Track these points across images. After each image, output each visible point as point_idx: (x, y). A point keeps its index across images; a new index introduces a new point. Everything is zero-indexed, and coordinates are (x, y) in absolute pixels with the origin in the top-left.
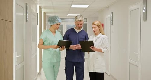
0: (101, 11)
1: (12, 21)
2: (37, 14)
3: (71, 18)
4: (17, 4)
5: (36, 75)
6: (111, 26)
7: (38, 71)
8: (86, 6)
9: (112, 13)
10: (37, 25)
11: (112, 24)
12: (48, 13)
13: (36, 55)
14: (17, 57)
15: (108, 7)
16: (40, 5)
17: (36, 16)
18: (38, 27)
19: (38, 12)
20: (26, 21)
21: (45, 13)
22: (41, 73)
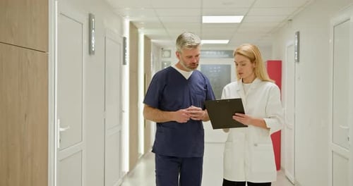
0: (277, 31)
1: (45, 52)
2: (125, 39)
3: (210, 49)
4: (61, 14)
5: (119, 177)
6: (297, 64)
7: (126, 168)
8: (237, 19)
9: (298, 34)
10: (124, 63)
11: (298, 61)
12: (155, 38)
13: (120, 132)
14: (60, 132)
15: (291, 20)
16: (133, 20)
17: (122, 43)
18: (127, 68)
19: (127, 34)
20: (91, 52)
21: (147, 38)
22: (133, 174)
